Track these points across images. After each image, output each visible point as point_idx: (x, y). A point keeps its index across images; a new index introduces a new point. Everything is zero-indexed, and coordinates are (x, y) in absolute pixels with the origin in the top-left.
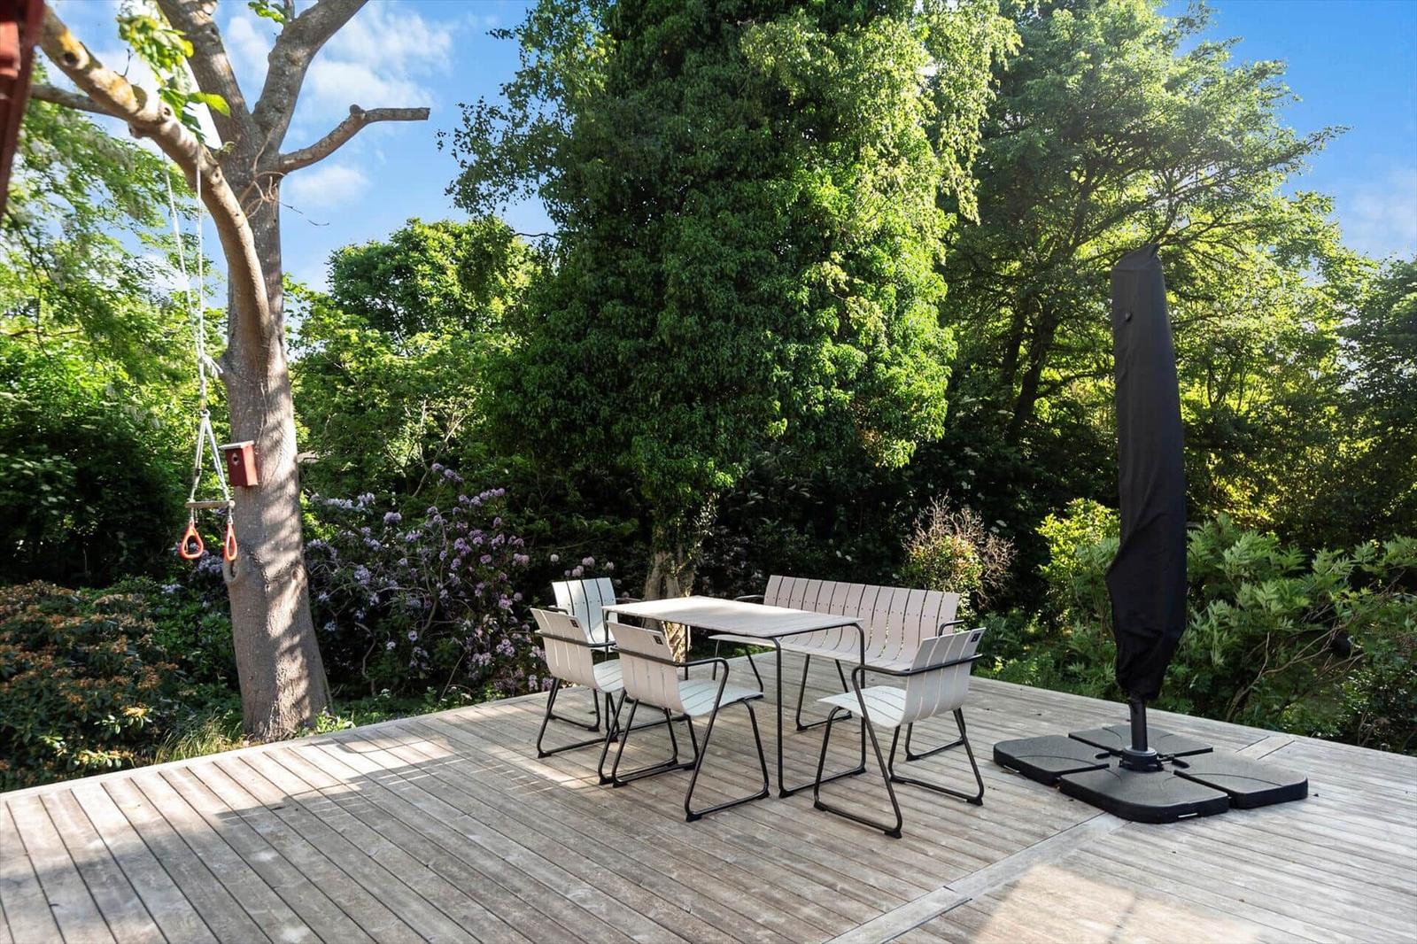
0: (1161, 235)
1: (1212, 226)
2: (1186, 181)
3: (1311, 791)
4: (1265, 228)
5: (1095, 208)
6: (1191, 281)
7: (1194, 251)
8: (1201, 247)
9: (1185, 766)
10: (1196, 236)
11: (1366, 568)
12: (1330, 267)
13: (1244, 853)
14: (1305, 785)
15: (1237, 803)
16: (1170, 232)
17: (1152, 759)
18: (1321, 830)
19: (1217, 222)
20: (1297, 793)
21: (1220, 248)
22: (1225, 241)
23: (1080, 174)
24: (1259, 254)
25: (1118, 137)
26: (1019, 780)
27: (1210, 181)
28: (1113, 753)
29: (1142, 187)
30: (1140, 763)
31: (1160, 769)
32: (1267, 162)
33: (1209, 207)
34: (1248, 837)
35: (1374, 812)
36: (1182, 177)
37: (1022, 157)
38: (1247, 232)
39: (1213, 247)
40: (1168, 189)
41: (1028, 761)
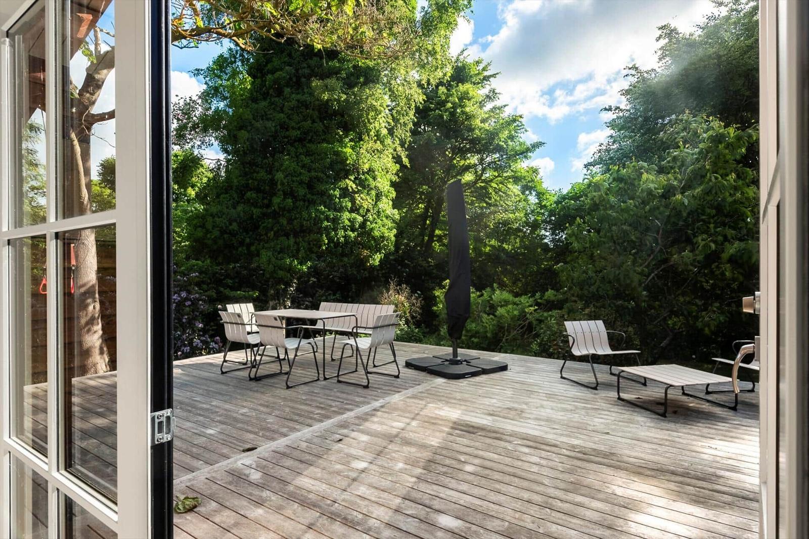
0: (480, 179)
1: (497, 177)
2: (488, 159)
3: (509, 368)
4: (516, 179)
5: (454, 166)
6: (490, 198)
7: (491, 187)
8: (494, 185)
9: (470, 362)
10: (491, 181)
11: (539, 301)
12: (539, 195)
13: (483, 385)
14: (507, 366)
15: (485, 372)
16: (483, 178)
17: (459, 361)
18: (510, 378)
19: (499, 176)
20: (504, 368)
21: (501, 186)
22: (502, 183)
23: (449, 153)
24: (515, 189)
25: (463, 139)
26: (413, 371)
27: (497, 159)
28: (447, 360)
29: (474, 159)
30: (455, 362)
31: (462, 364)
32: (516, 154)
33: (496, 169)
34: (486, 381)
35: (525, 373)
36: (487, 157)
37: (427, 143)
38: (510, 180)
39: (498, 185)
40: (481, 161)
41: (417, 364)
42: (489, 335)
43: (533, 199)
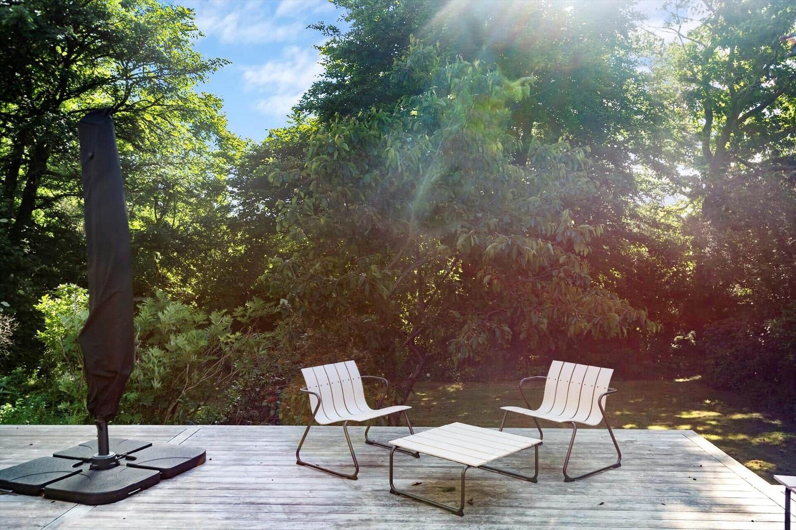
0: (122, 104)
1: (153, 104)
2: (136, 71)
3: (208, 457)
4: (186, 113)
5: (74, 76)
6: (142, 141)
7: (143, 119)
8: (148, 117)
9: (134, 459)
10: (144, 109)
12: (223, 141)
13: (168, 507)
14: (204, 454)
15: (166, 475)
16: (127, 103)
17: (113, 459)
18: (212, 480)
19: (157, 102)
20: (199, 460)
21: (159, 120)
22: (161, 115)
23: (63, 50)
24: (184, 128)
25: (90, 30)
26: (12, 497)
27: (152, 75)
28: (85, 461)
29: (107, 68)
30: (104, 464)
31: (118, 464)
32: (184, 71)
33: (151, 91)
34: (171, 496)
35: (239, 462)
36: (134, 68)
37: (16, 25)
38: (175, 112)
39: (155, 119)
40: (125, 73)
41: (19, 481)
42: (157, 384)
43: (211, 146)
